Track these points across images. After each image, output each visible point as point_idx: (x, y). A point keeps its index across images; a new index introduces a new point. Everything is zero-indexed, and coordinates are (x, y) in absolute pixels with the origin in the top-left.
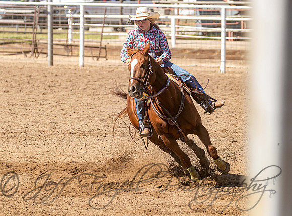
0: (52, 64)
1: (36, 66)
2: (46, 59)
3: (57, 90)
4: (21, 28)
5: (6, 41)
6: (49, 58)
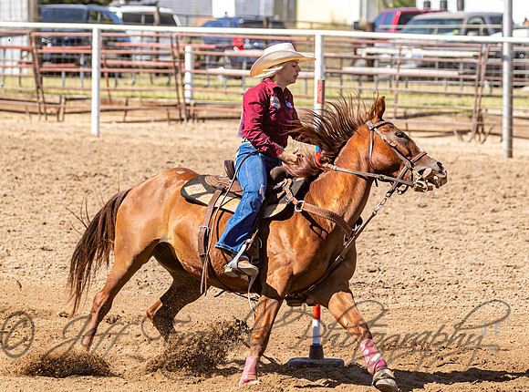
0: (510, 155)
1: (481, 158)
2: (498, 145)
3: (518, 203)
4: (452, 85)
5: (424, 111)
6: (505, 144)
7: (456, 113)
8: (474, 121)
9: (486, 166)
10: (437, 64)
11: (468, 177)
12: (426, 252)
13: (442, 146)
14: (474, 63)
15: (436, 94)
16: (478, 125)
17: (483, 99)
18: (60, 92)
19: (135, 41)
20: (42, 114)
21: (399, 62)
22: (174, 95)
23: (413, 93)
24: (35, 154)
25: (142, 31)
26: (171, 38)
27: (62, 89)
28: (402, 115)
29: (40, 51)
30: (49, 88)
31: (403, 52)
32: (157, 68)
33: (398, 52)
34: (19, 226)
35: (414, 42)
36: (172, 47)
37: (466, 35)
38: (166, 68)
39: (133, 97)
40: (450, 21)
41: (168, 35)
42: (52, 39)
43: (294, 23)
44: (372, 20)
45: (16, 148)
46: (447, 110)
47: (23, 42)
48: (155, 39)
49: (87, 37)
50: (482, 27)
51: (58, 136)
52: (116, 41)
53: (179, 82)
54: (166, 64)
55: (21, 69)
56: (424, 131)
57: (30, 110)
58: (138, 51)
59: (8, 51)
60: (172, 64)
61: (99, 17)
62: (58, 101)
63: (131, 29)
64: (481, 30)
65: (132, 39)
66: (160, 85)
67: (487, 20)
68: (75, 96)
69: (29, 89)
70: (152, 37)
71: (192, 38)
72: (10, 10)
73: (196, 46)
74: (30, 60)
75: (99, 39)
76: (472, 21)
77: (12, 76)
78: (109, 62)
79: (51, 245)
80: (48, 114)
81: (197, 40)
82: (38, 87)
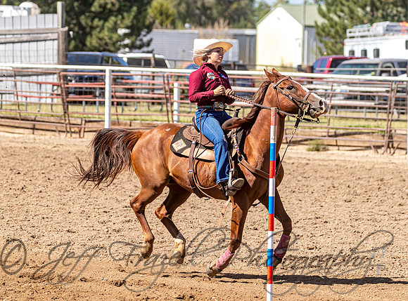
7: (373, 133)
8: (386, 139)
9: (395, 172)
10: (359, 97)
11: (382, 180)
12: (351, 234)
13: (363, 156)
14: (386, 96)
15: (358, 119)
16: (389, 142)
17: (393, 122)
18: (81, 116)
19: (137, 79)
20: (68, 132)
21: (331, 95)
22: (166, 118)
23: (342, 118)
24: (62, 161)
25: (142, 71)
26: (164, 77)
27: (83, 114)
28: (333, 134)
29: (66, 86)
30: (73, 113)
31: (334, 88)
32: (153, 99)
33: (330, 87)
34: (51, 214)
35: (342, 80)
36: (164, 83)
37: (380, 75)
38: (159, 99)
39: (135, 120)
40: (368, 65)
41: (161, 74)
42: (75, 77)
43: (254, 66)
44: (311, 64)
45: (49, 157)
46: (366, 131)
47: (54, 79)
48: (151, 78)
49: (102, 76)
50: (392, 69)
51: (80, 149)
52: (123, 79)
53: (169, 109)
54: (160, 96)
55: (52, 99)
56: (349, 146)
57: (59, 129)
58: (139, 86)
59: (43, 86)
60: (164, 96)
61: (110, 61)
62: (80, 123)
63: (134, 70)
64: (392, 72)
65: (134, 77)
66: (155, 111)
67: (396, 65)
68: (92, 119)
69: (58, 114)
70: (149, 76)
71: (179, 77)
72: (45, 56)
73: (182, 82)
74: (60, 92)
75: (110, 77)
76: (384, 66)
77: (46, 104)
78: (117, 94)
79: (74, 229)
80: (72, 132)
81: (183, 79)
82: (65, 113)
